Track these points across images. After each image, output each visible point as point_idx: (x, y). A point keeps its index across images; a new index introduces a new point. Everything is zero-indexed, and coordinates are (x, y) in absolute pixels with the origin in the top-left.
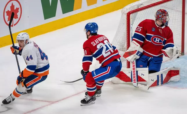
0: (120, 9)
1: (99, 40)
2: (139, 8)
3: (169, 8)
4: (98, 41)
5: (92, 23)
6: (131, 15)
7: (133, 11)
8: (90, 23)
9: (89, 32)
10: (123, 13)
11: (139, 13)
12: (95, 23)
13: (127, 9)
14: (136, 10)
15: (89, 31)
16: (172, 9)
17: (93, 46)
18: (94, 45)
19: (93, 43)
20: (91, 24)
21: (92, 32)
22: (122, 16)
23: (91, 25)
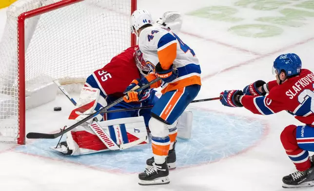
0: (4, 7)
1: (301, 83)
2: (44, 5)
3: (104, 8)
4: (298, 86)
5: (289, 55)
6: (27, 21)
7: (30, 11)
8: (283, 55)
9: (284, 74)
10: (9, 17)
11: (43, 16)
12: (294, 54)
13: (18, 9)
14: (37, 9)
15: (283, 71)
16: (111, 10)
17: (291, 98)
18: (292, 96)
19: (290, 93)
20: (285, 57)
21: (290, 72)
22: (7, 22)
23: (286, 60)
